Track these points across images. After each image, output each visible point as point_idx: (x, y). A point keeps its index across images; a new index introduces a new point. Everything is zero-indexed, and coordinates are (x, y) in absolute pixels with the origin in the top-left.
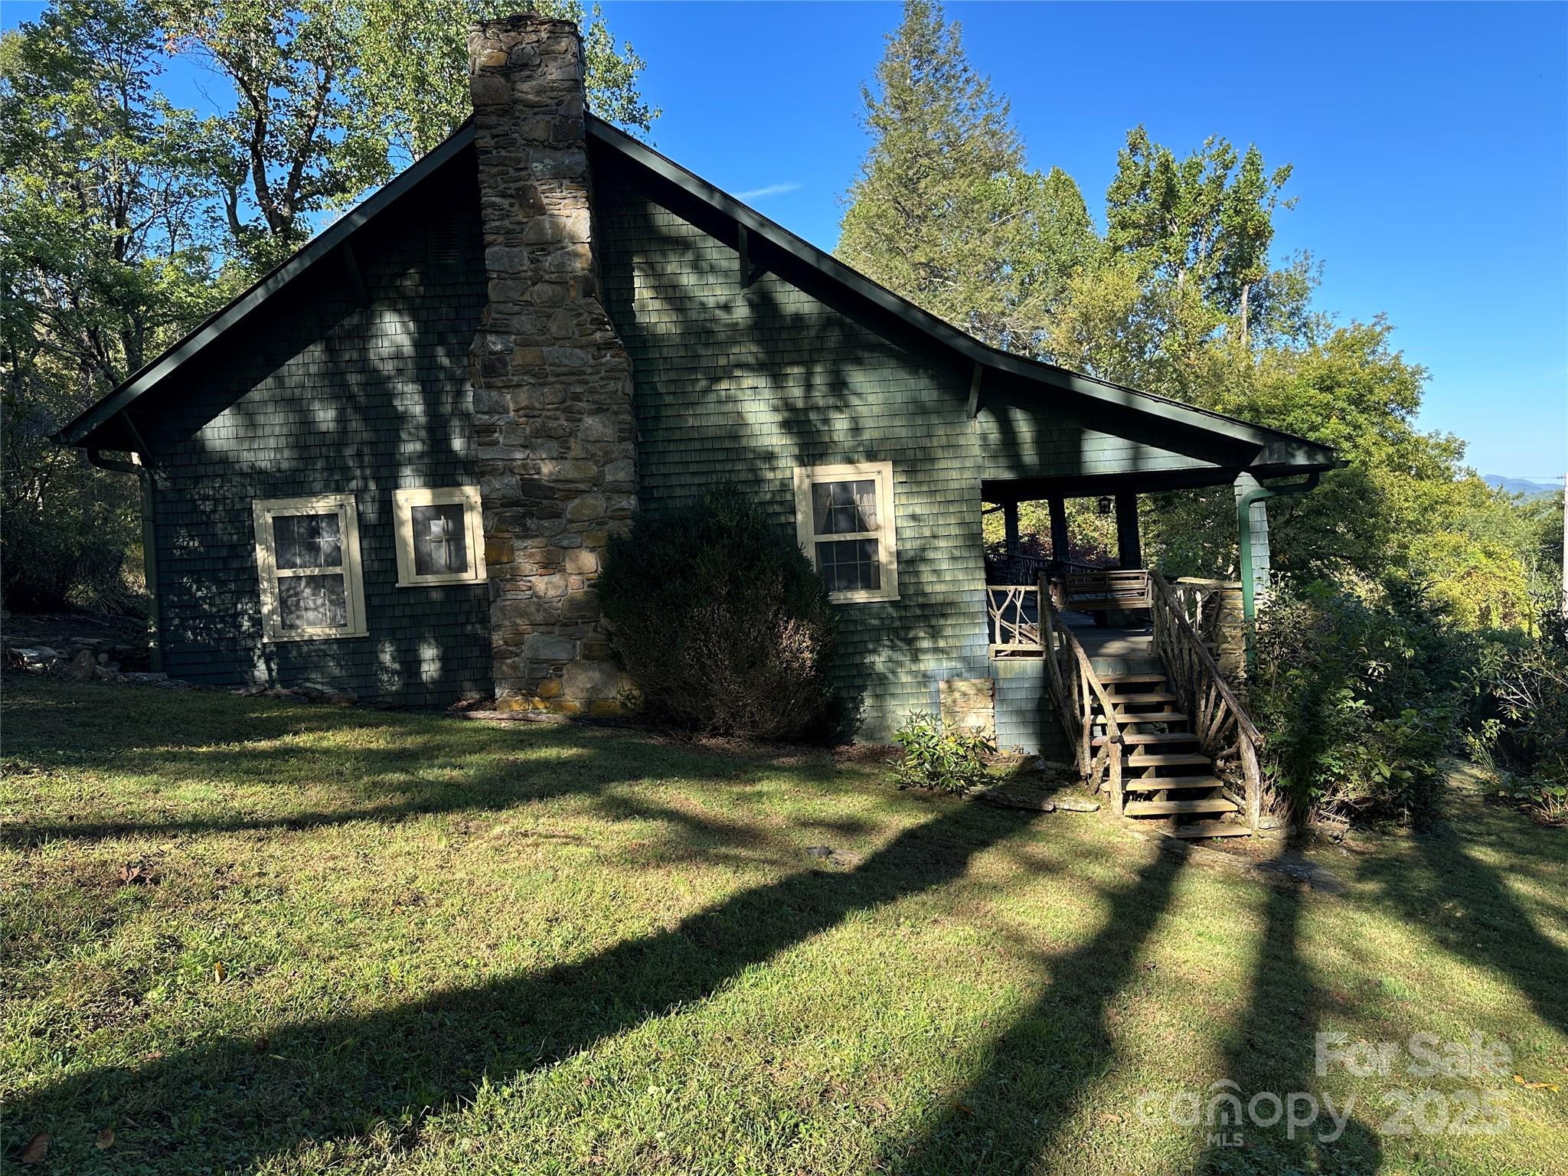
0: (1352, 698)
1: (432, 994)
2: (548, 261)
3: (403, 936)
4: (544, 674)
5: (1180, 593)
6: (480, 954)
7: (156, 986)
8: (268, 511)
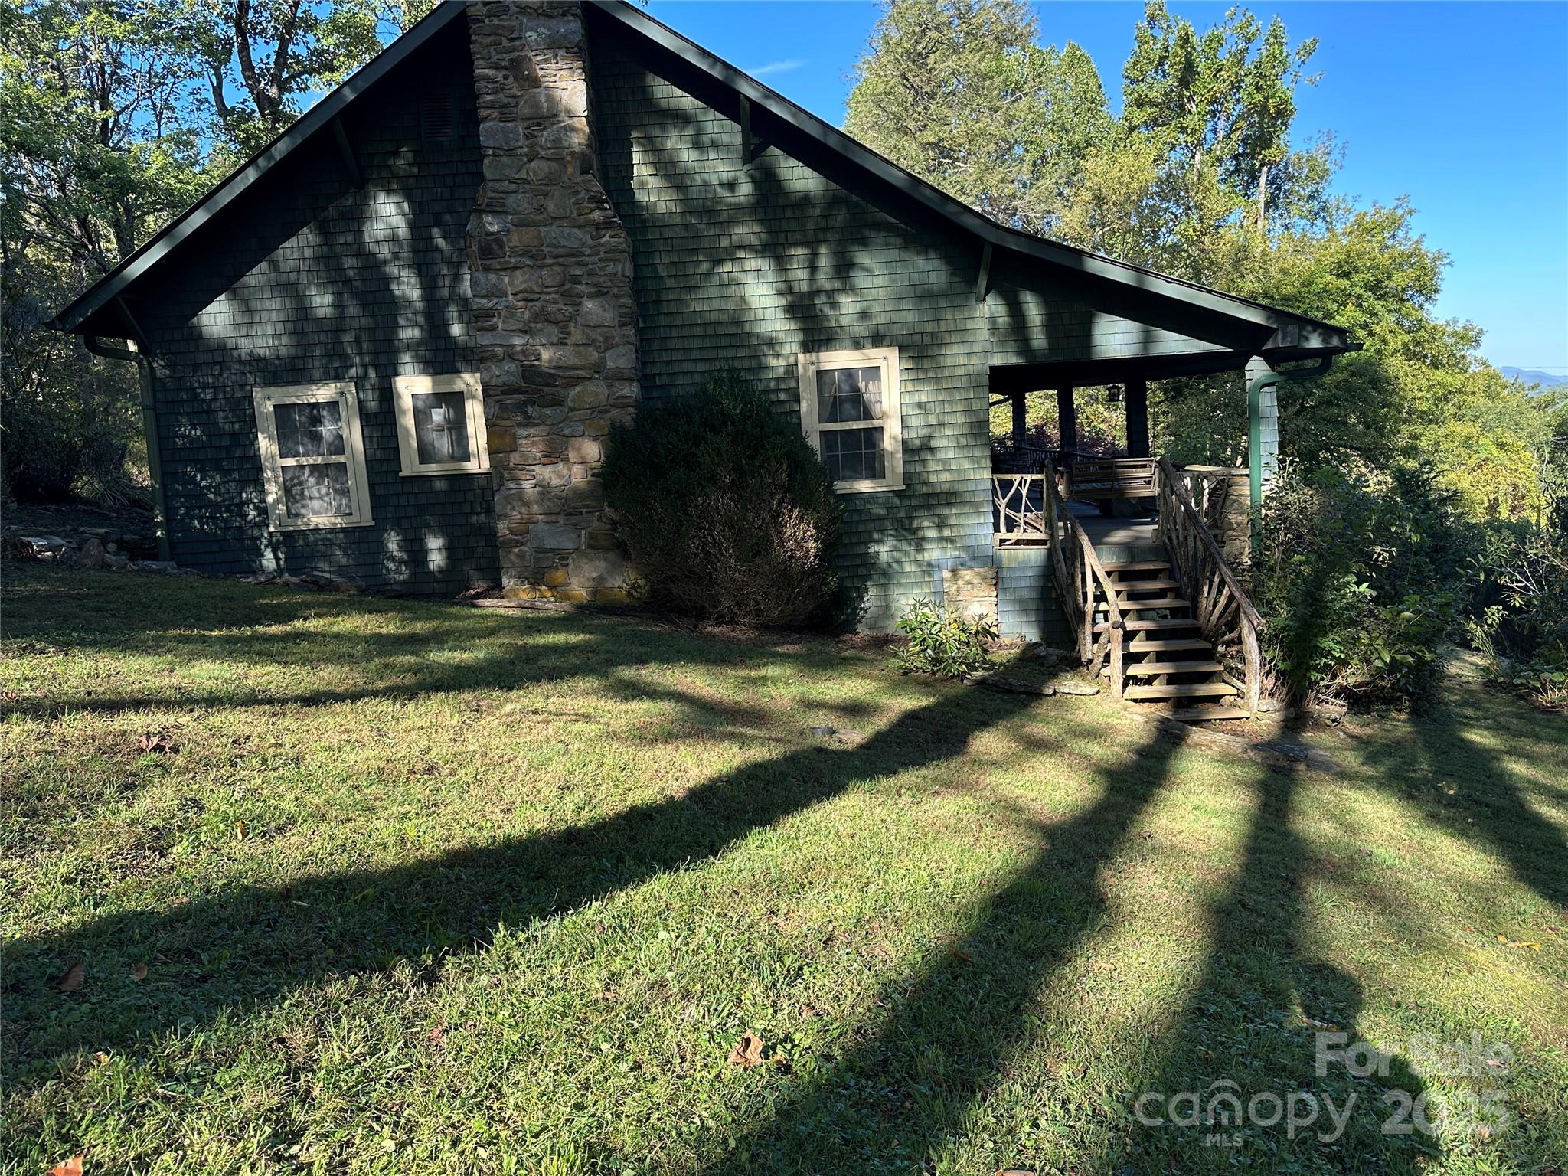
0: (1355, 583)
1: (448, 852)
2: (544, 137)
3: (419, 801)
4: (550, 563)
5: (1187, 481)
6: (494, 817)
7: (180, 842)
8: (269, 399)
